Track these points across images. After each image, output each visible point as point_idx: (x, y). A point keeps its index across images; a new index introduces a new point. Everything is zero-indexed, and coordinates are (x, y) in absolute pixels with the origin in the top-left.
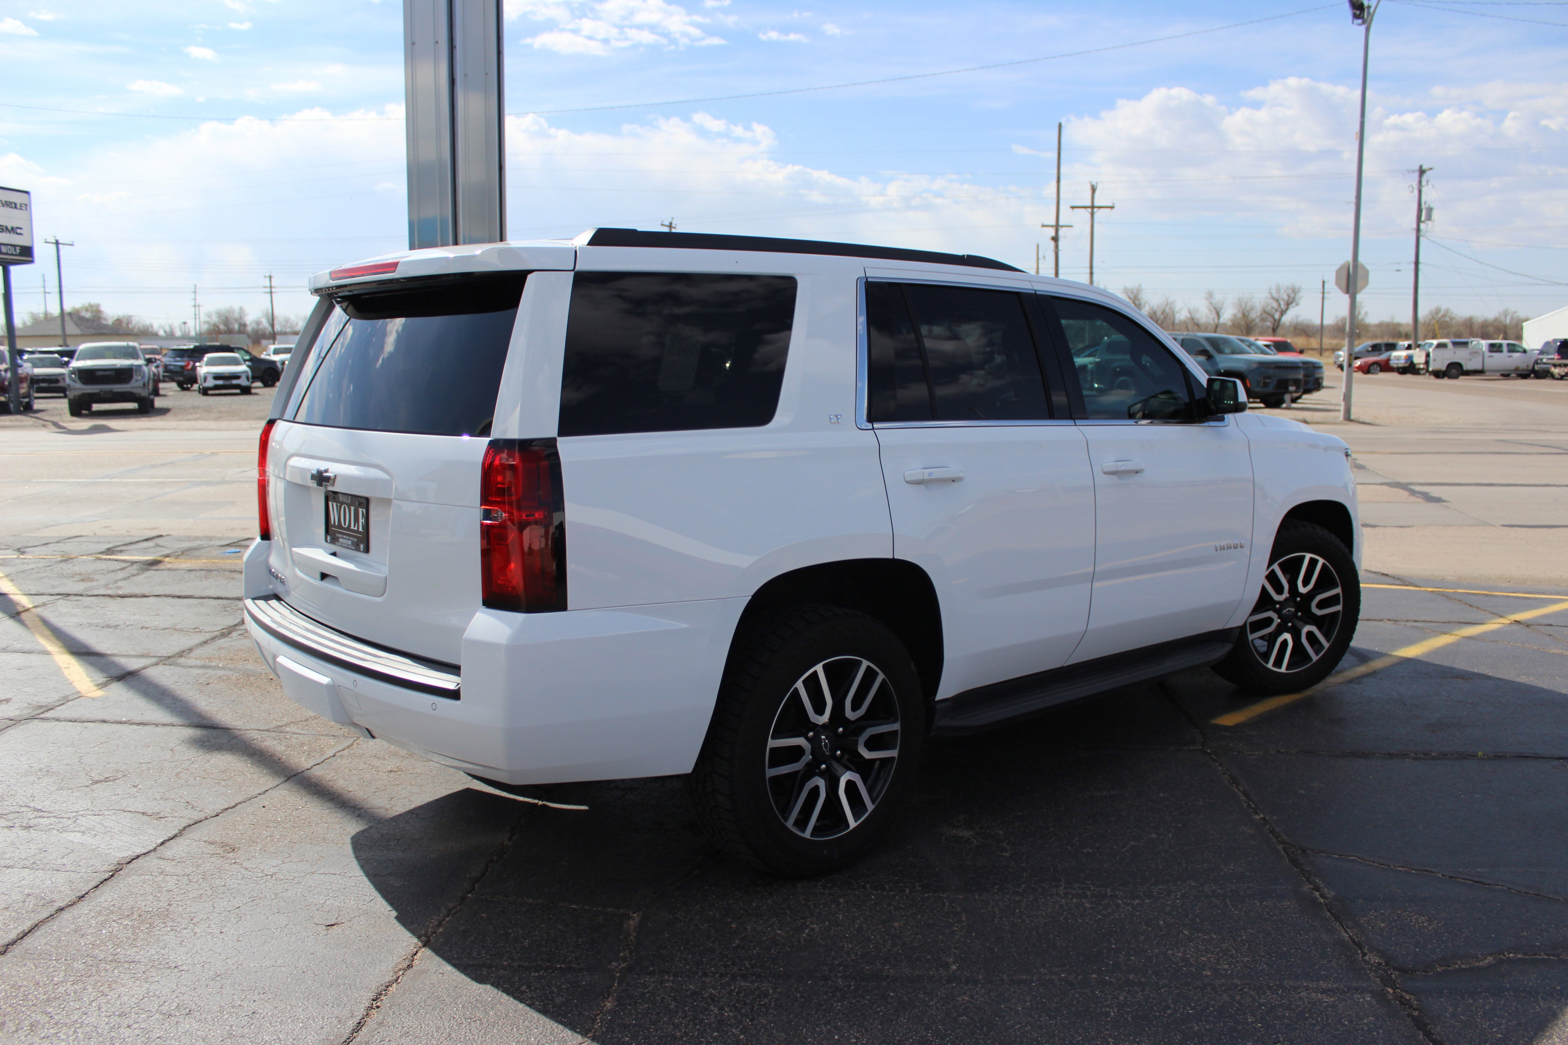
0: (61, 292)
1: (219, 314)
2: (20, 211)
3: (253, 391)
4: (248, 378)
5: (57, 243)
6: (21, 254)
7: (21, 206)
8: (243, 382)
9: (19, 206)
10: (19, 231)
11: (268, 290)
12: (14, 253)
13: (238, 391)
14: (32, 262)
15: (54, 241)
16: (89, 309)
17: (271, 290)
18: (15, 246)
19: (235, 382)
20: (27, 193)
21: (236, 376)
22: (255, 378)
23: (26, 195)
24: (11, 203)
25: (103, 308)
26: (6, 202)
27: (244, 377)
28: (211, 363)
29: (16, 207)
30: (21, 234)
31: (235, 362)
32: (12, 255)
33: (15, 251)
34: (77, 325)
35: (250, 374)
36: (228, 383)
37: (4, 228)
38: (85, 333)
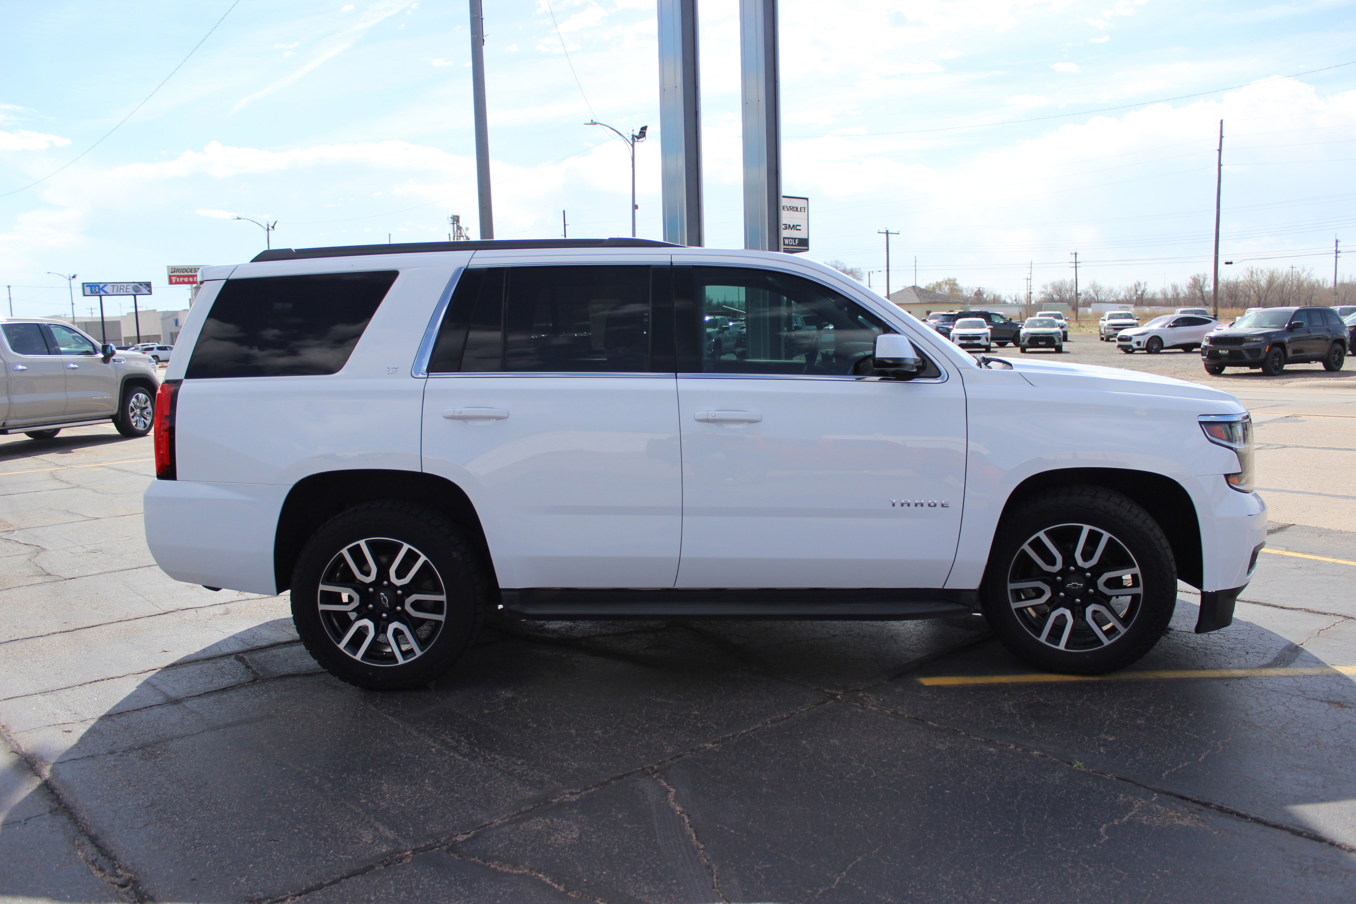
0: (888, 271)
1: (1054, 287)
2: (800, 212)
3: (992, 350)
4: (987, 339)
5: (887, 233)
6: (798, 245)
7: (801, 209)
8: (983, 342)
9: (799, 210)
10: (798, 228)
11: (1074, 265)
12: (794, 244)
13: (984, 350)
14: (808, 250)
15: (885, 232)
16: (948, 282)
17: (1076, 265)
18: (795, 239)
19: (976, 342)
20: (807, 199)
21: (977, 337)
22: (993, 339)
23: (806, 201)
24: (793, 208)
25: (957, 282)
26: (790, 207)
27: (984, 337)
28: (963, 326)
29: (797, 210)
30: (800, 230)
31: (982, 326)
32: (792, 245)
33: (795, 242)
34: (918, 295)
35: (989, 336)
36: (970, 342)
37: (788, 226)
38: (923, 302)
